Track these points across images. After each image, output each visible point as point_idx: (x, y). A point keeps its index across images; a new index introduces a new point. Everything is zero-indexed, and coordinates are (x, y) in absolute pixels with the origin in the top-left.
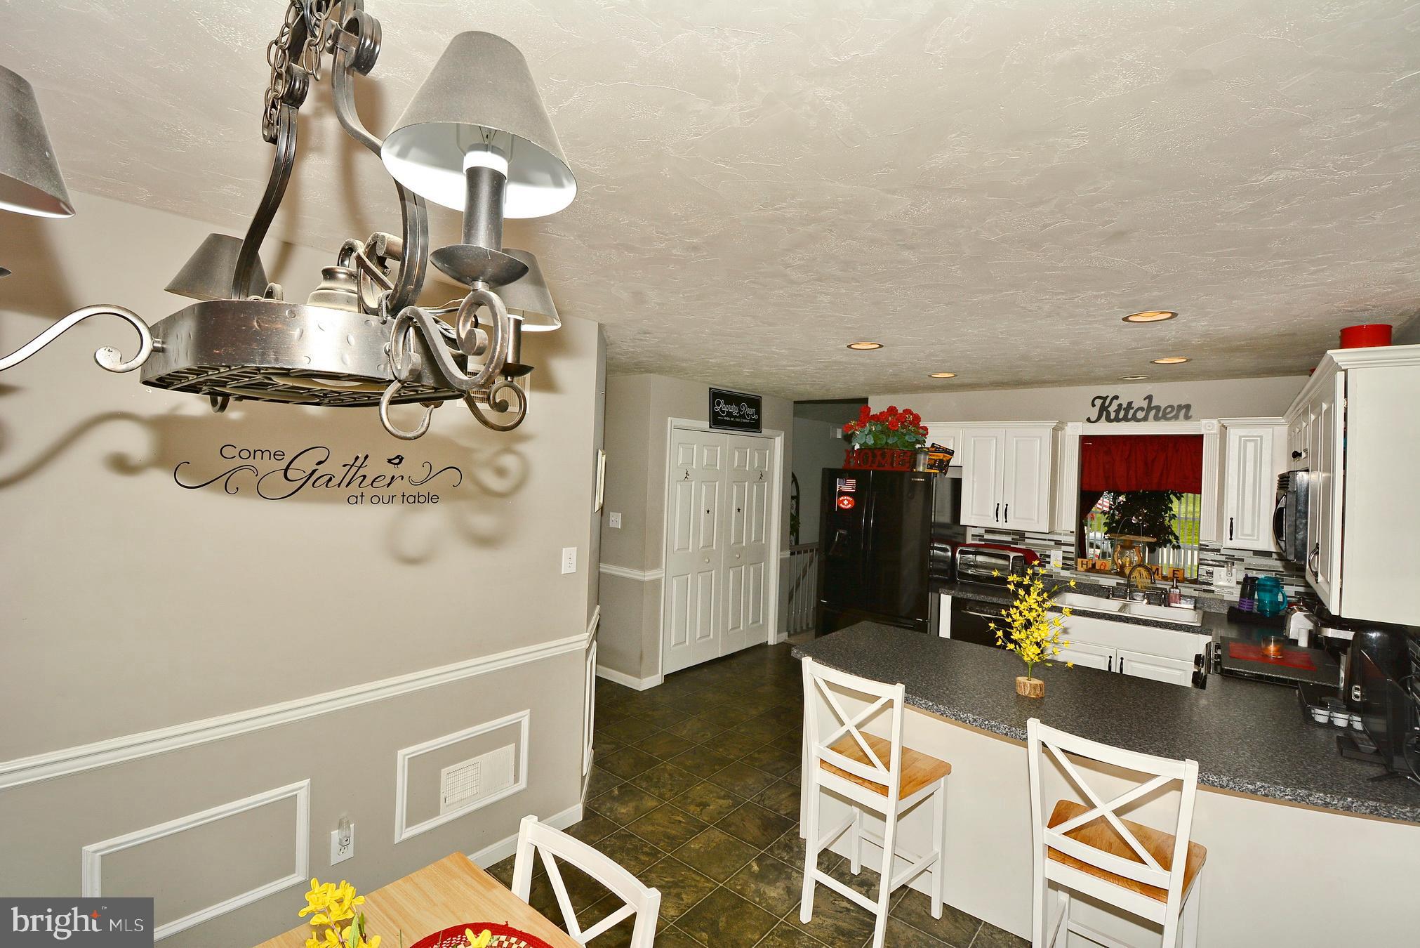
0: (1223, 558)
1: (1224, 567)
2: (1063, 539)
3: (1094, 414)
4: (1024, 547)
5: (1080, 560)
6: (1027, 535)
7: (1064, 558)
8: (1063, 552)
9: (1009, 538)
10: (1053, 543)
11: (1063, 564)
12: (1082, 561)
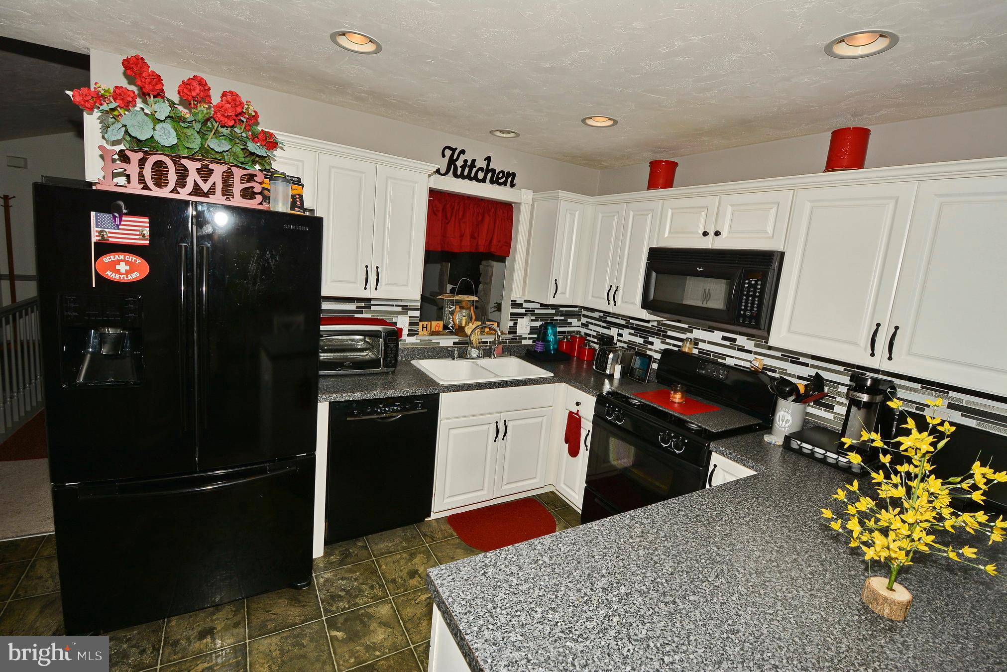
0: (523, 311)
1: (523, 318)
2: (410, 303)
3: (443, 165)
4: (369, 316)
5: (421, 324)
6: (372, 302)
7: (410, 324)
8: (410, 317)
9: (352, 307)
10: (400, 309)
11: (408, 330)
12: (423, 325)
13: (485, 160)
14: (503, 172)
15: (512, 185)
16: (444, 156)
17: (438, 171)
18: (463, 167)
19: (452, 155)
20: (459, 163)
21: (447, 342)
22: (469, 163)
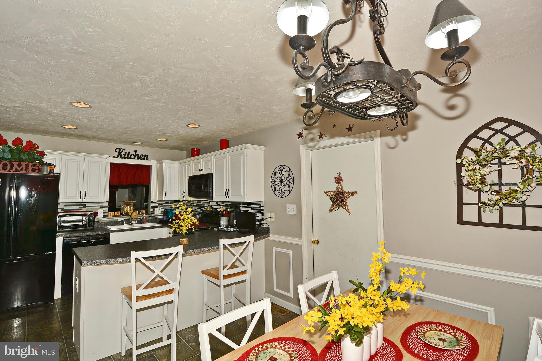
0: (157, 205)
1: (157, 207)
2: (103, 205)
3: (116, 154)
4: (86, 210)
5: (109, 213)
6: (87, 205)
7: (104, 213)
8: (104, 210)
10: (99, 207)
11: (103, 215)
13: (134, 151)
14: (142, 155)
15: (147, 159)
16: (116, 151)
17: (114, 157)
18: (125, 155)
19: (119, 151)
20: (123, 153)
21: (122, 219)
22: (127, 153)
